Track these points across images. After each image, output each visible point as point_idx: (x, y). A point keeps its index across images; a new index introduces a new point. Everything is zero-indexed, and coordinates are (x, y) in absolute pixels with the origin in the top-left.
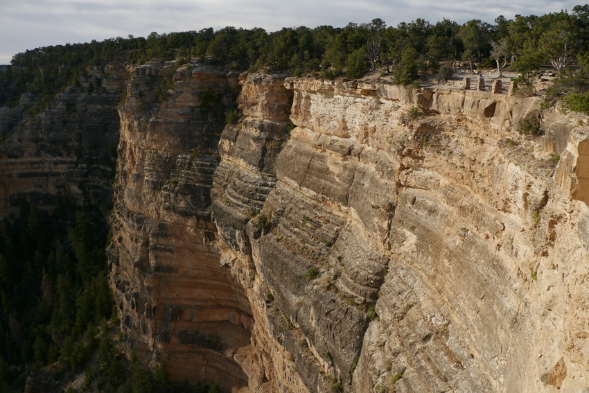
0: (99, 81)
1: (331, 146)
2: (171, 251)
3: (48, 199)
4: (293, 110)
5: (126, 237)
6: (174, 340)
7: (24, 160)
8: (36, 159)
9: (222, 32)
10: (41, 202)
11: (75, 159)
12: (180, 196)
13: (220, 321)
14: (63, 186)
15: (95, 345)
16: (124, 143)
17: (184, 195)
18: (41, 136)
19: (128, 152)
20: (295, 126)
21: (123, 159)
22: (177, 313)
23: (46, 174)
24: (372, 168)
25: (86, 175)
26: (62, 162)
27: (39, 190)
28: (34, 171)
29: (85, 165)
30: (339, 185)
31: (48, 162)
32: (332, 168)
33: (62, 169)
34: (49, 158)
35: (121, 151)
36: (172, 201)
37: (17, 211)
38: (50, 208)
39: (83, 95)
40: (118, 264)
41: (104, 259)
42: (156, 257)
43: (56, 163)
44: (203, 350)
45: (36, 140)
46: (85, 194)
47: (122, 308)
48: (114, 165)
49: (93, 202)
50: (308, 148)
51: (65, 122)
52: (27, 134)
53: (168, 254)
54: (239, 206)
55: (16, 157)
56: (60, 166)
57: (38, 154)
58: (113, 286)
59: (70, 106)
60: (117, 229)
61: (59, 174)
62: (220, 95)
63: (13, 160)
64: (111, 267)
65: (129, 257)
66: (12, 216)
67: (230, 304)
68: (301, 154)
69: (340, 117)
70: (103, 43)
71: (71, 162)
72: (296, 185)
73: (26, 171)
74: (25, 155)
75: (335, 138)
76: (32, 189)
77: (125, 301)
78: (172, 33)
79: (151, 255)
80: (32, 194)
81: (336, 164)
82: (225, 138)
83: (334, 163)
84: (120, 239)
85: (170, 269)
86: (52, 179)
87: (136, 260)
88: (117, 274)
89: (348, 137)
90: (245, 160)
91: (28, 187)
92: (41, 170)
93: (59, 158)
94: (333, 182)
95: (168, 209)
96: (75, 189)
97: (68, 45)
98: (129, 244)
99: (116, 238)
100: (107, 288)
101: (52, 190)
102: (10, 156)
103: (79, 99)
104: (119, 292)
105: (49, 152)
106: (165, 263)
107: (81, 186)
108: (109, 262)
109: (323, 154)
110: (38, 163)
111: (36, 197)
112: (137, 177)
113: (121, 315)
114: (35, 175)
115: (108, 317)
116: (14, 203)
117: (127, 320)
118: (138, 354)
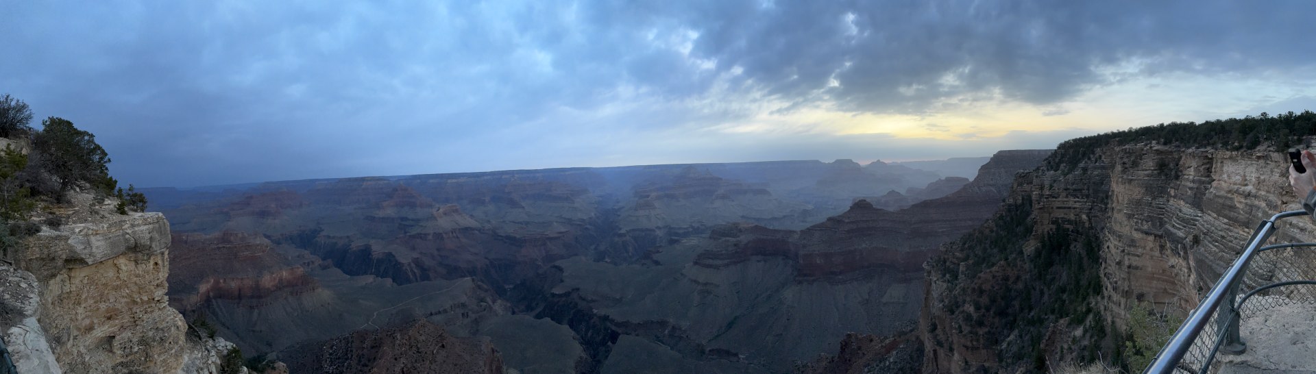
0: (1100, 157)
1: (1237, 192)
2: (1138, 256)
3: (1070, 222)
4: (1213, 170)
5: (1112, 246)
7: (1060, 199)
8: (1066, 199)
9: (1169, 125)
10: (1066, 223)
11: (1085, 200)
12: (1144, 222)
14: (1077, 215)
15: (1089, 311)
16: (1113, 191)
17: (1147, 222)
18: (1068, 187)
19: (1115, 196)
20: (1214, 180)
21: (1112, 200)
23: (1070, 208)
24: (1263, 204)
25: (1091, 209)
26: (1078, 202)
27: (1066, 216)
28: (1064, 206)
29: (1090, 204)
30: (1243, 215)
31: (1071, 202)
32: (1238, 205)
33: (1077, 205)
34: (1072, 199)
35: (1111, 196)
36: (1140, 225)
37: (1054, 227)
38: (1071, 227)
39: (1092, 165)
40: (1106, 262)
41: (1098, 258)
42: (1129, 259)
43: (1075, 202)
45: (1066, 189)
46: (1090, 220)
47: (1106, 289)
48: (1106, 204)
49: (1093, 225)
50: (1222, 193)
51: (1081, 179)
52: (1062, 185)
53: (1137, 258)
54: (1180, 229)
55: (1056, 198)
56: (1077, 203)
57: (1067, 197)
58: (1102, 275)
59: (1085, 170)
60: (1107, 241)
61: (1077, 208)
62: (1170, 163)
63: (1054, 199)
64: (1101, 264)
65: (1112, 258)
66: (1051, 229)
68: (1219, 197)
69: (1242, 173)
70: (1103, 135)
71: (1084, 202)
72: (1215, 216)
73: (1060, 206)
74: (1061, 196)
75: (1240, 186)
76: (1062, 216)
77: (1109, 285)
78: (1141, 128)
79: (1126, 258)
80: (1062, 218)
81: (1240, 202)
82: (1171, 188)
83: (1239, 202)
84: (1108, 247)
85: (1137, 268)
86: (1073, 211)
87: (1117, 260)
88: (1105, 268)
89: (1246, 185)
90: (1184, 201)
91: (1060, 214)
92: (1067, 206)
93: (1077, 199)
94: (1239, 213)
95: (1136, 230)
96: (1084, 217)
97: (1085, 138)
98: (1113, 251)
99: (1105, 247)
100: (1099, 277)
101: (1072, 217)
102: (1053, 197)
103: (1089, 167)
104: (1106, 279)
105: (1072, 195)
106: (1134, 264)
107: (1088, 216)
108: (1101, 261)
109: (1233, 196)
110: (1066, 201)
111: (1064, 220)
112: (1120, 211)
113: (1106, 293)
114: (1065, 208)
115: (1098, 294)
116: (1053, 223)
117: (1110, 297)
118: (1115, 319)
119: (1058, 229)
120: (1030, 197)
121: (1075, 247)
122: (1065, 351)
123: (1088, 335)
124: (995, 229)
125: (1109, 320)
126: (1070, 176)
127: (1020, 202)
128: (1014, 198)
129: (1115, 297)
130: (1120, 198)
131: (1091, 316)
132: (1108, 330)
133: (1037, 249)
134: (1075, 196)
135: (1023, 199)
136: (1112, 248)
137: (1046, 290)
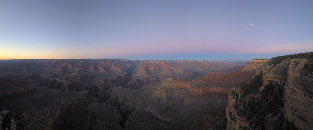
0: (284, 62)
3: (274, 82)
6: (295, 116)
11: (279, 75)
13: (307, 115)
15: (279, 112)
16: (288, 73)
17: (300, 85)
19: (289, 75)
22: (296, 110)
25: (281, 78)
26: (277, 76)
33: (277, 77)
37: (269, 83)
38: (274, 84)
39: (282, 64)
40: (285, 96)
41: (283, 95)
42: (293, 97)
44: (302, 121)
45: (273, 72)
46: (280, 82)
48: (286, 77)
49: (281, 84)
51: (278, 69)
52: (272, 70)
53: (296, 97)
57: (273, 74)
58: (284, 100)
59: (279, 66)
62: (309, 66)
63: (269, 74)
65: (287, 95)
66: (268, 84)
67: (309, 111)
73: (271, 77)
74: (271, 74)
76: (272, 80)
77: (286, 104)
82: (309, 74)
84: (286, 91)
85: (295, 100)
86: (275, 78)
87: (289, 96)
88: (285, 98)
91: (271, 79)
95: (296, 87)
96: (278, 81)
98: (288, 93)
99: (285, 91)
100: (282, 101)
101: (275, 80)
104: (285, 102)
111: (272, 81)
112: (290, 80)
113: (285, 107)
114: (273, 77)
115: (282, 107)
116: (269, 82)
117: (286, 108)
118: (287, 117)
119: (270, 84)
120: (262, 73)
121: (275, 90)
122: (271, 125)
123: (278, 120)
124: (251, 83)
125: (285, 116)
126: (275, 68)
128: (257, 73)
129: (288, 109)
130: (291, 76)
131: (279, 114)
132: (285, 119)
133: (263, 90)
134: (276, 74)
135: (260, 74)
136: (287, 91)
137: (266, 103)
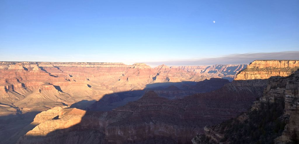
124: (249, 120)
127: (272, 101)
128: (266, 98)
135: (276, 99)
